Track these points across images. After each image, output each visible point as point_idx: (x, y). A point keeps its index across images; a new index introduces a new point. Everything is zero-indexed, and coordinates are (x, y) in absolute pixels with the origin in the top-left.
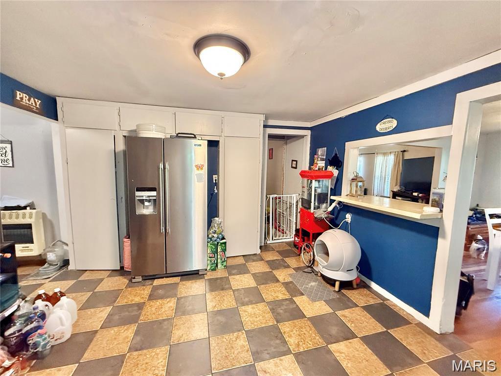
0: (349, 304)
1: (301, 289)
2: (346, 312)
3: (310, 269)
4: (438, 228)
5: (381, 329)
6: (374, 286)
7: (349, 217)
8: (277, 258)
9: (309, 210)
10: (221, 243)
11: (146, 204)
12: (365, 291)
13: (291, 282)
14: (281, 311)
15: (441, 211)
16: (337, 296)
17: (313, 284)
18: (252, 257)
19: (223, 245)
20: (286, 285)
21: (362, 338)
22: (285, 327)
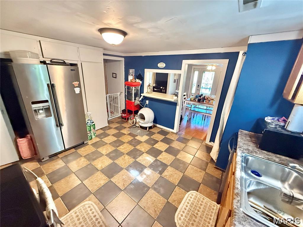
0: (154, 133)
1: (136, 134)
2: (153, 136)
3: (135, 126)
4: (177, 103)
5: (164, 137)
6: (158, 125)
7: (147, 102)
8: (118, 125)
9: (132, 101)
10: (93, 125)
11: (41, 111)
12: (156, 128)
13: (130, 133)
14: (134, 143)
15: (178, 98)
16: (148, 132)
17: (139, 131)
18: (105, 128)
19: (94, 126)
20: (130, 134)
21: (160, 141)
22: (138, 147)
